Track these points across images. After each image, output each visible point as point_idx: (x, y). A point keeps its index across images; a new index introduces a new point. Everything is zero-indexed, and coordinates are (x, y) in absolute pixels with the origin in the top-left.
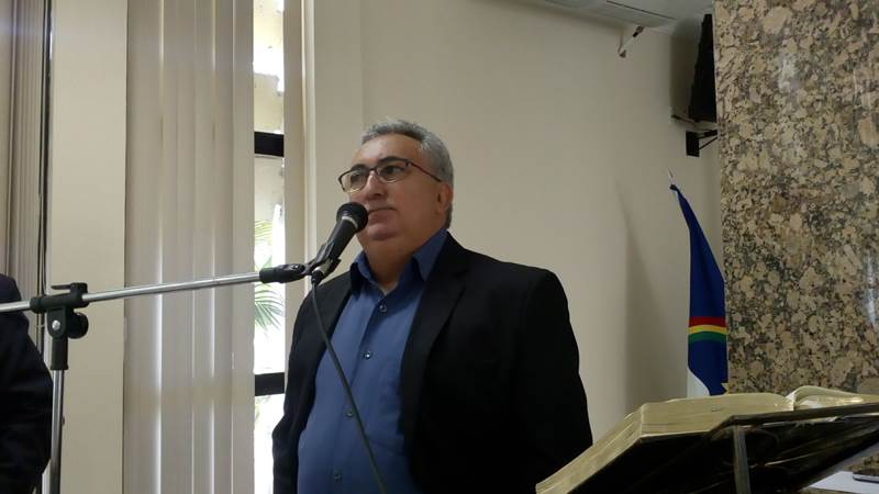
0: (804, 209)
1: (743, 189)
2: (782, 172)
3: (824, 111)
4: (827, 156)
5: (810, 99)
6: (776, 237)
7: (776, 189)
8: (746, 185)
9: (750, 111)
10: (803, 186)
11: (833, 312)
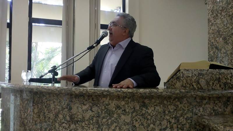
0: (222, 37)
1: (212, 33)
2: (219, 29)
3: (226, 17)
4: (227, 26)
5: (224, 14)
6: (217, 43)
7: (218, 33)
8: (212, 32)
9: (214, 17)
10: (222, 32)
11: (227, 57)
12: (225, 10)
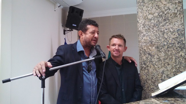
0: (155, 46)
1: (144, 42)
2: (151, 40)
3: (159, 32)
4: (159, 38)
5: (156, 30)
6: (150, 50)
7: (150, 43)
9: (145, 30)
10: (155, 43)
11: (160, 62)
12: (157, 26)
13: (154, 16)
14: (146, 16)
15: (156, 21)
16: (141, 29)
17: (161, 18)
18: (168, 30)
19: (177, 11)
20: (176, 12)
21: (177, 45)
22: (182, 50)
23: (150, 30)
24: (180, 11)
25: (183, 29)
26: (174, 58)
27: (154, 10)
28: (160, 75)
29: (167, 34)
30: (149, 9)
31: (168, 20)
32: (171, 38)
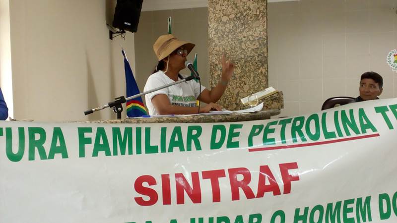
12: (233, 33)
13: (229, 19)
14: (220, 18)
15: (232, 26)
16: (213, 36)
17: (239, 22)
18: (246, 38)
19: (260, 12)
20: (258, 13)
21: (257, 58)
22: (262, 65)
23: (224, 37)
24: (263, 12)
25: (266, 38)
26: (252, 75)
27: (230, 10)
28: (234, 97)
29: (245, 44)
30: (224, 8)
31: (247, 24)
32: (250, 50)
